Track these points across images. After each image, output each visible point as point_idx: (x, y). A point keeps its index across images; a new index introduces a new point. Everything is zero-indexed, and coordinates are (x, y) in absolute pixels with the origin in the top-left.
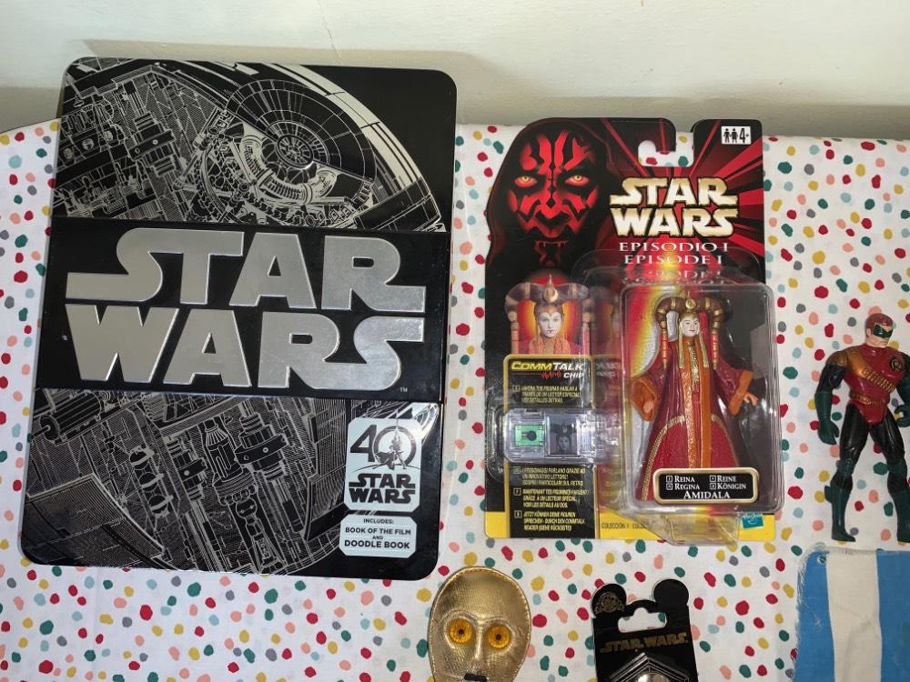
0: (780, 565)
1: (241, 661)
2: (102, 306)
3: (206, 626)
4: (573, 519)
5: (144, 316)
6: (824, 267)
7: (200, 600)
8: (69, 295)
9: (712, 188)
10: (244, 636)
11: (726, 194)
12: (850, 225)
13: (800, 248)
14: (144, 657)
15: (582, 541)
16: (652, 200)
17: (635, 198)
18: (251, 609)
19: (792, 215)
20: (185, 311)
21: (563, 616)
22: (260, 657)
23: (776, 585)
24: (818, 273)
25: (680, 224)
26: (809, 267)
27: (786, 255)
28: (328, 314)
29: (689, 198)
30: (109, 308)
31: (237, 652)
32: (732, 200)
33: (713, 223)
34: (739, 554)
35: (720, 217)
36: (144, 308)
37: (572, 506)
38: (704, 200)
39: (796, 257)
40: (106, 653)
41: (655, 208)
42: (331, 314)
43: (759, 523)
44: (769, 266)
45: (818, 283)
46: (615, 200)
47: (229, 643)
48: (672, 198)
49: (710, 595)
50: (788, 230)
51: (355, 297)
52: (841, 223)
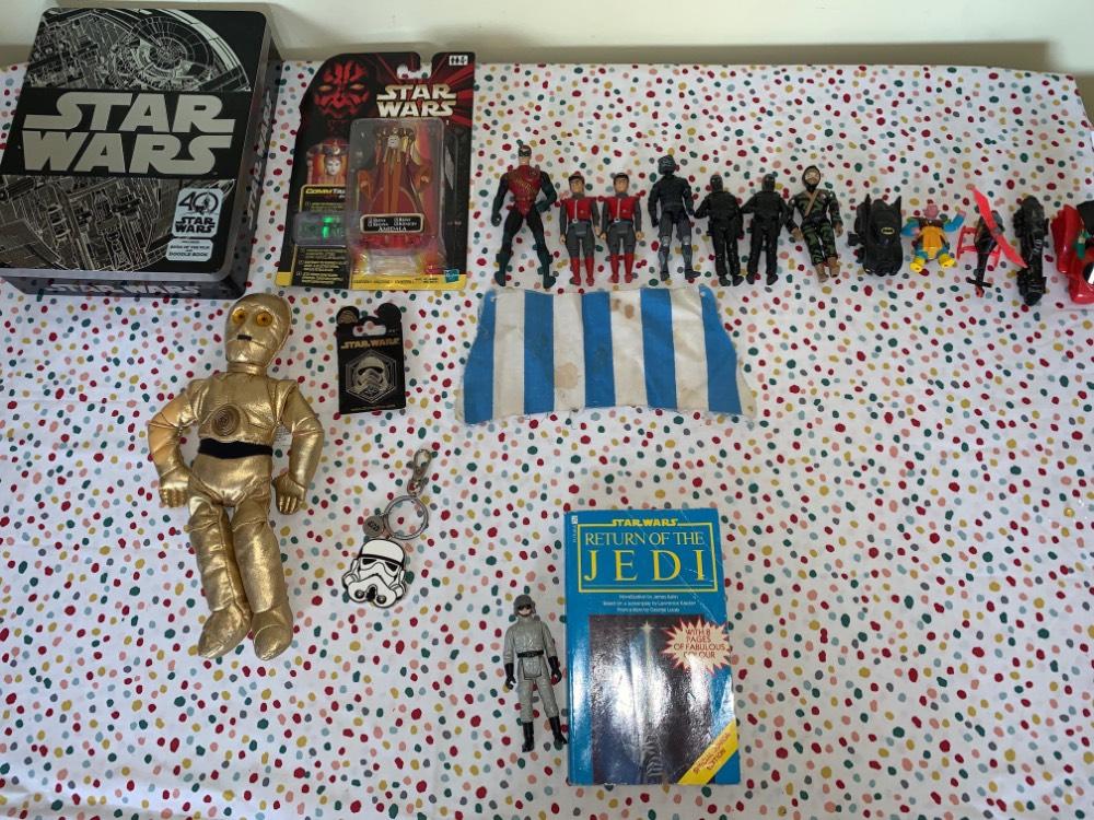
0: (468, 304)
1: (111, 365)
2: (43, 132)
3: (91, 344)
4: (335, 278)
5: (68, 137)
6: (509, 133)
7: (89, 329)
8: (25, 126)
9: (441, 89)
10: (115, 350)
11: (450, 92)
12: (527, 109)
13: (495, 123)
14: (47, 363)
15: (342, 291)
16: (403, 97)
17: (393, 96)
18: (121, 334)
19: (492, 104)
20: (92, 134)
21: (324, 336)
22: (123, 362)
23: (464, 315)
24: (505, 137)
25: (420, 110)
26: (500, 132)
27: (486, 127)
28: (176, 135)
29: (426, 95)
30: (48, 134)
31: (109, 360)
32: (453, 96)
33: (441, 109)
34: (442, 298)
35: (445, 106)
36: (68, 133)
37: (335, 271)
38: (435, 96)
39: (493, 127)
40: (23, 361)
41: (404, 101)
42: (177, 135)
43: (456, 279)
44: (474, 133)
45: (505, 142)
46: (380, 97)
47: (104, 355)
48: (416, 95)
49: (421, 322)
50: (488, 113)
51: (193, 127)
52: (522, 108)
